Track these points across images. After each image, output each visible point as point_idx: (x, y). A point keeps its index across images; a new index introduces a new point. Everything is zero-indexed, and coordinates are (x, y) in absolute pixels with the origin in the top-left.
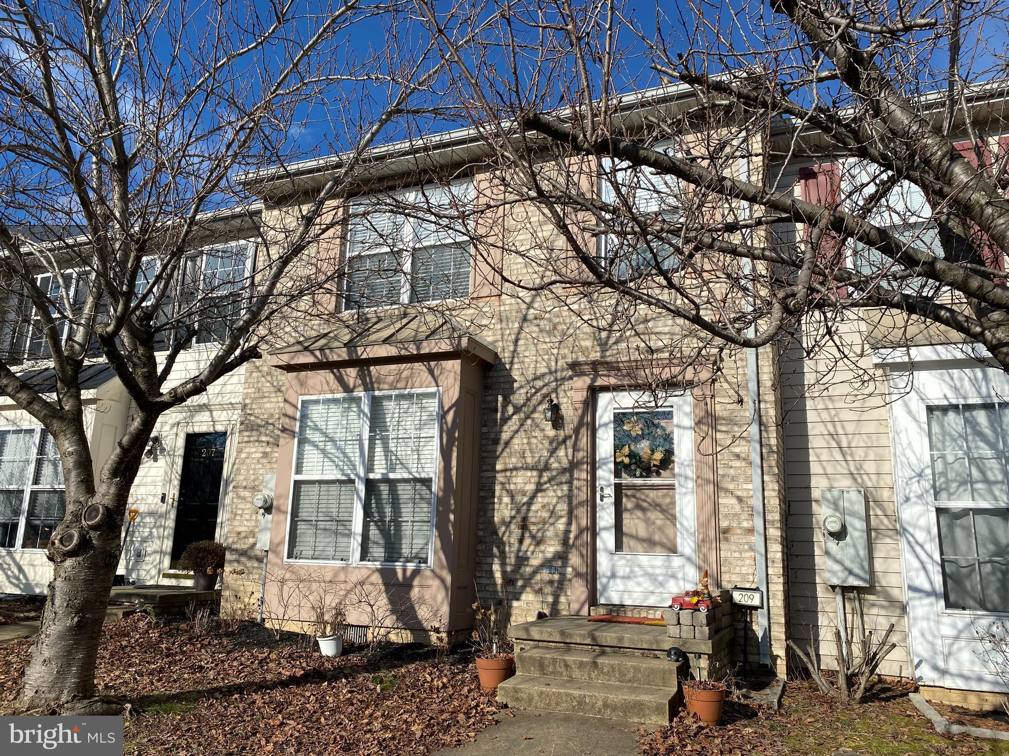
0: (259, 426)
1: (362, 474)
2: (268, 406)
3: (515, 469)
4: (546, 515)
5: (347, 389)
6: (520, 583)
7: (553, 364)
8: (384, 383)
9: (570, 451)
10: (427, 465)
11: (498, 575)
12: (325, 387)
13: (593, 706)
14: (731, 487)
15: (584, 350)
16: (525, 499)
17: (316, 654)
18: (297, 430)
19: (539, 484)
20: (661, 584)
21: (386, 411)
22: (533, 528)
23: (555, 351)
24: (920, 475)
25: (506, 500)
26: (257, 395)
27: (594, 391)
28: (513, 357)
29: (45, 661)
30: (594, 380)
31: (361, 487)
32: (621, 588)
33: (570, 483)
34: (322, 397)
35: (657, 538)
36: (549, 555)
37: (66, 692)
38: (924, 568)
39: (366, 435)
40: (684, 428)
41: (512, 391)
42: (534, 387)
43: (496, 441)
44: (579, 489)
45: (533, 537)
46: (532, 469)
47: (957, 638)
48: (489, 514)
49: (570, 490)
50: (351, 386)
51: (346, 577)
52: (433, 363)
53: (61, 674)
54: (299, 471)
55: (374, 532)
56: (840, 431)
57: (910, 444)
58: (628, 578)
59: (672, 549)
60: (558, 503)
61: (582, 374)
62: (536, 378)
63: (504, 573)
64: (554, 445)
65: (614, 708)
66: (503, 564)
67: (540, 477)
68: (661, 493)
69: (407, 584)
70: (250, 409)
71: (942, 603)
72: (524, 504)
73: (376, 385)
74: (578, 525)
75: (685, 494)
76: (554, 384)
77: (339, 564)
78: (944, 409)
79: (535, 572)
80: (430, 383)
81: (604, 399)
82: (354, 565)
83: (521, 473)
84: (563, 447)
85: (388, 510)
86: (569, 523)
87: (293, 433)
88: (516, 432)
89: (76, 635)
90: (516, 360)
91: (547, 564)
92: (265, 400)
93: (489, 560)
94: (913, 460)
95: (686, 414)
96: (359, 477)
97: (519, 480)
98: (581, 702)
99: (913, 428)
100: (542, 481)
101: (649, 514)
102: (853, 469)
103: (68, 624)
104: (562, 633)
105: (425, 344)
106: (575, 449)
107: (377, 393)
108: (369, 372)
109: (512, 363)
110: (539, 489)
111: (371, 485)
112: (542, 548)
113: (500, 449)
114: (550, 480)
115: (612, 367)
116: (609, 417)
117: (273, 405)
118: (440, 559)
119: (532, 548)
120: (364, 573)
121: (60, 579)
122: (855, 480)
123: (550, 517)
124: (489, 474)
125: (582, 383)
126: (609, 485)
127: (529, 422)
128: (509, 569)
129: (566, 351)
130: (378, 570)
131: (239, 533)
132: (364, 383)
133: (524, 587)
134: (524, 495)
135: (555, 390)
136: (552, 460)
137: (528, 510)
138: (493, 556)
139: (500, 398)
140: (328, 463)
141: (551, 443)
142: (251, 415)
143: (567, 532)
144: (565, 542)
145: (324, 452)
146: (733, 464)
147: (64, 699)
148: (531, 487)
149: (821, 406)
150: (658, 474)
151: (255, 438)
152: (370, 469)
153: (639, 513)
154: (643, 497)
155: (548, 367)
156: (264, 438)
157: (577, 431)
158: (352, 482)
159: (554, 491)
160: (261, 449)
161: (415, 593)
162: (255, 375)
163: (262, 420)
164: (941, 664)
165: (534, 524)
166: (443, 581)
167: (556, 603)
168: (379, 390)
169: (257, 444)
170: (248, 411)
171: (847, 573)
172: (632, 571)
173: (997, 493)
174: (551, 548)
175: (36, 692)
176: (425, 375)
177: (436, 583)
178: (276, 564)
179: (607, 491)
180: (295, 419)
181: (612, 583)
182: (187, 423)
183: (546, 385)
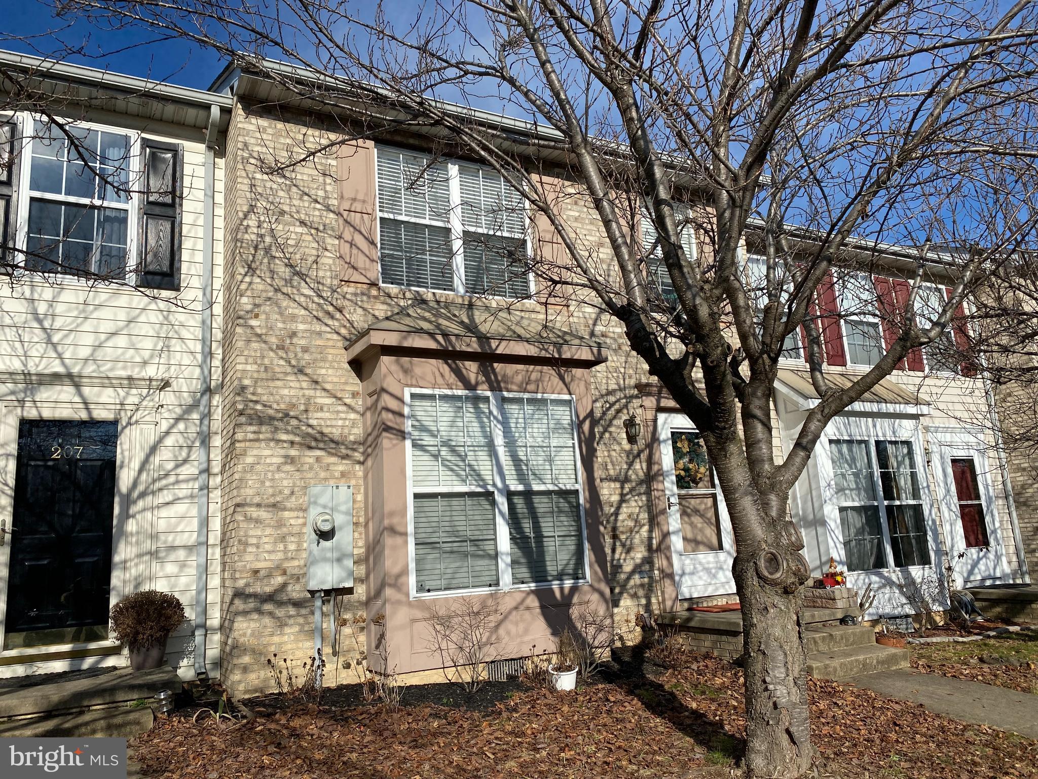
0: (272, 418)
1: (499, 485)
2: (286, 392)
4: (631, 524)
5: (468, 385)
6: (618, 590)
7: (622, 382)
8: (512, 383)
9: (644, 465)
10: (561, 476)
16: (612, 510)
18: (407, 429)
19: (622, 495)
20: (714, 576)
21: (509, 415)
22: (623, 537)
23: (623, 370)
24: (829, 485)
26: (264, 375)
27: (657, 411)
30: (658, 401)
31: (503, 502)
32: (689, 583)
33: (648, 493)
34: (437, 392)
35: (699, 538)
36: (638, 561)
38: (836, 547)
42: (607, 402)
45: (623, 545)
46: (616, 480)
49: (649, 500)
50: (473, 381)
51: (496, 603)
52: (563, 370)
58: (693, 573)
60: (639, 512)
61: (649, 394)
62: (610, 393)
64: (631, 458)
67: (622, 488)
68: (698, 501)
70: (253, 394)
71: (847, 567)
72: (612, 515)
73: (502, 385)
76: (624, 401)
77: (486, 591)
79: (628, 579)
80: (562, 389)
81: (662, 418)
82: (506, 589)
84: (638, 460)
86: (651, 531)
87: (401, 433)
91: (637, 569)
92: (279, 383)
94: (826, 476)
96: (499, 490)
97: (607, 491)
99: (824, 455)
100: (625, 492)
101: (693, 519)
107: (506, 394)
108: (493, 370)
110: (623, 500)
111: (510, 498)
112: (632, 554)
114: (632, 490)
116: (666, 434)
118: (596, 573)
119: (623, 555)
120: (519, 597)
123: (635, 526)
125: (650, 402)
126: (673, 495)
127: (607, 435)
129: (631, 371)
130: (532, 592)
131: (256, 572)
132: (488, 380)
133: (621, 593)
134: (612, 506)
135: (626, 406)
136: (630, 472)
137: (616, 520)
141: (628, 456)
142: (256, 402)
143: (650, 539)
144: (649, 548)
148: (615, 498)
151: (269, 436)
154: (687, 504)
155: (618, 384)
156: (284, 437)
158: (490, 495)
159: (636, 501)
160: (282, 452)
161: (575, 612)
162: (255, 345)
163: (277, 411)
165: (623, 533)
166: (602, 594)
167: (649, 604)
168: (508, 391)
169: (272, 444)
170: (250, 397)
172: (695, 568)
174: (639, 554)
176: (556, 380)
177: (595, 597)
178: (399, 602)
179: (672, 500)
180: (401, 415)
181: (683, 579)
182: (22, 402)
183: (618, 401)
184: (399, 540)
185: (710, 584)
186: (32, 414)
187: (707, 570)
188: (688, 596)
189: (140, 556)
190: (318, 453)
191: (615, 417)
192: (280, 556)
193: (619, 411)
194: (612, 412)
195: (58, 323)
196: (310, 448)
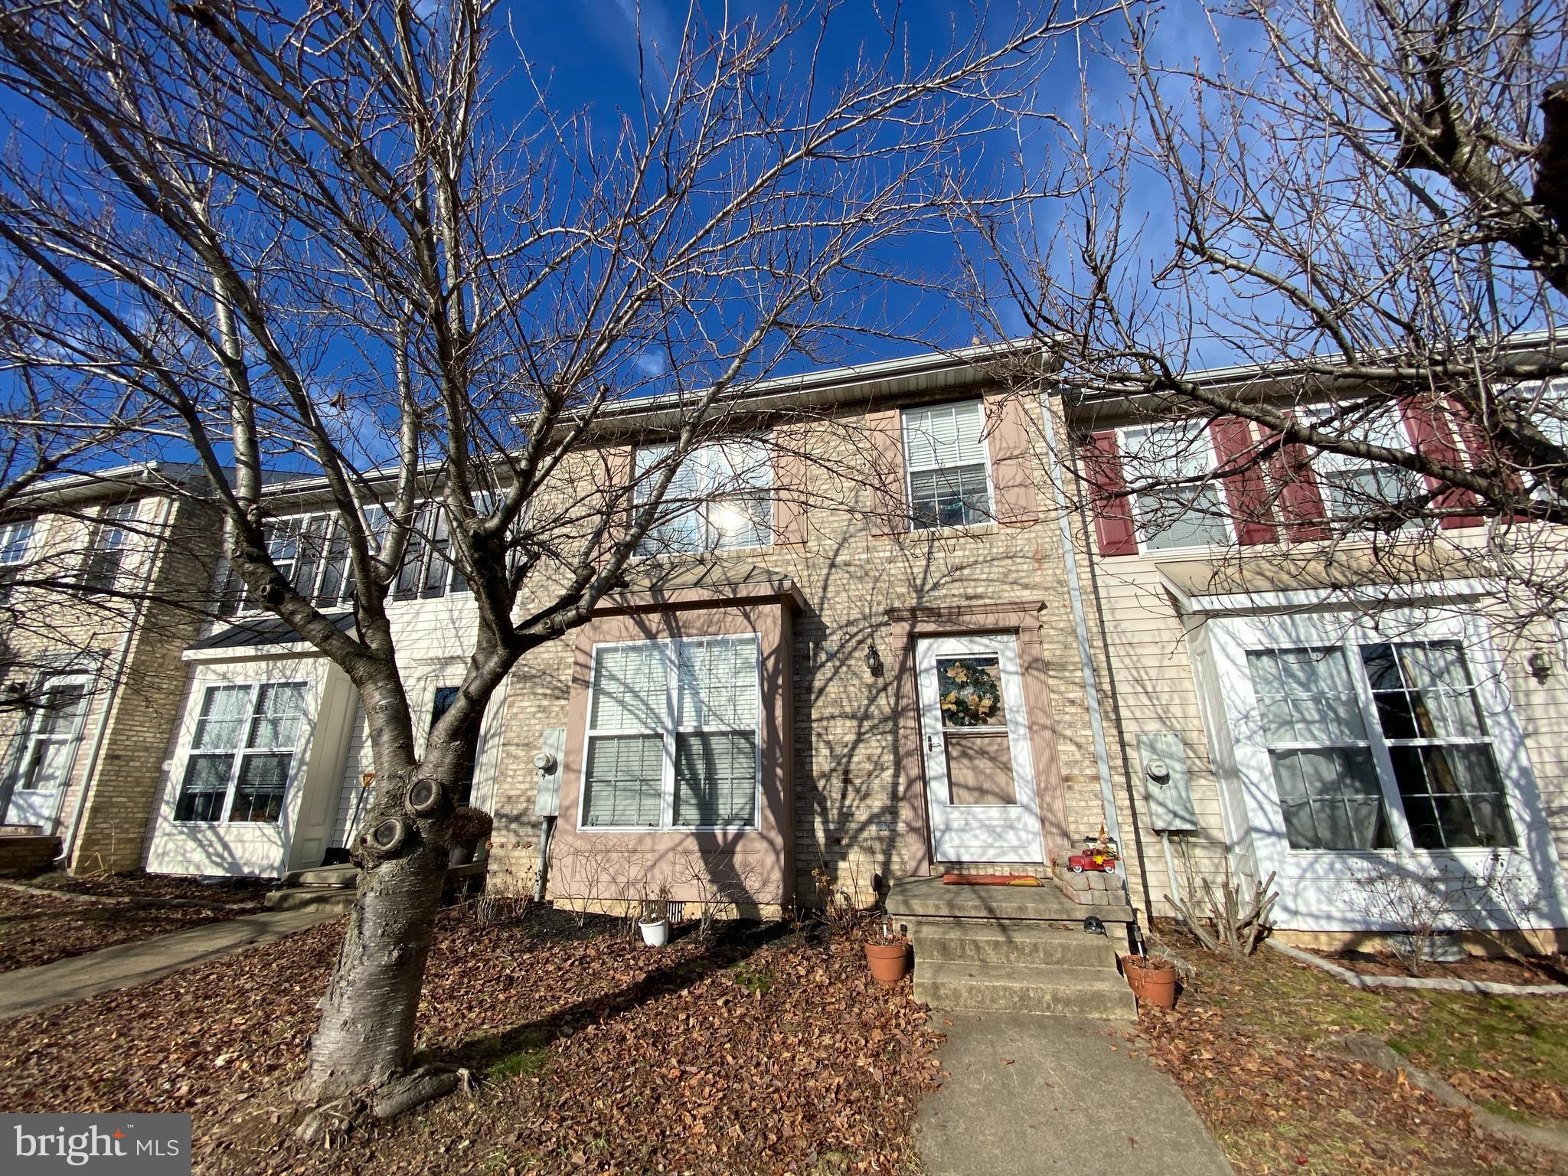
0: (534, 676)
1: (670, 727)
2: (546, 656)
3: (833, 717)
4: (869, 767)
5: (651, 636)
6: (844, 842)
7: (867, 610)
8: (693, 628)
9: (892, 701)
11: (820, 835)
12: (624, 633)
13: (1039, 1001)
14: (1068, 733)
15: (899, 596)
16: (846, 750)
17: (639, 944)
18: (592, 680)
19: (859, 734)
21: (696, 659)
22: (857, 781)
23: (868, 598)
24: (1246, 717)
25: (825, 752)
27: (913, 638)
28: (822, 604)
29: (345, 1023)
30: (913, 626)
31: (671, 743)
33: (894, 732)
34: (621, 644)
35: (987, 786)
36: (876, 810)
37: (377, 1067)
38: (1262, 808)
39: (674, 684)
40: (1010, 673)
41: (825, 637)
42: (847, 633)
43: (809, 690)
44: (906, 737)
45: (858, 791)
46: (853, 717)
47: (1302, 878)
48: (807, 767)
49: (896, 741)
50: (654, 631)
51: (654, 843)
52: (748, 608)
53: (371, 1041)
54: (593, 726)
55: (685, 790)
56: (1145, 677)
57: (1232, 686)
58: (963, 830)
59: (1009, 800)
60: (882, 753)
61: (901, 619)
62: (849, 623)
63: (826, 831)
64: (874, 691)
65: (1067, 1002)
66: (825, 822)
67: (860, 726)
68: (986, 741)
69: (729, 849)
71: (1286, 843)
72: (844, 756)
73: (683, 631)
74: (907, 775)
75: (1017, 740)
76: (869, 630)
77: (644, 829)
78: (1258, 654)
79: (861, 829)
80: (746, 628)
81: (923, 645)
82: (666, 831)
83: (839, 722)
84: (883, 695)
85: (700, 767)
86: (896, 776)
87: (586, 684)
88: (831, 679)
89: (394, 977)
90: (826, 606)
91: (874, 819)
93: (809, 818)
94: (1238, 703)
95: (1011, 659)
96: (667, 731)
97: (839, 731)
98: (1024, 996)
99: (1233, 670)
100: (863, 730)
101: (977, 762)
102: (1160, 712)
103: (385, 960)
104: (951, 905)
105: (742, 586)
106: (898, 696)
107: (685, 639)
108: (675, 618)
109: (821, 609)
110: (859, 740)
111: (681, 739)
112: (868, 801)
113: (813, 697)
114: (872, 728)
115: (934, 613)
116: (930, 663)
117: (551, 655)
118: (769, 821)
119: (856, 803)
121: (372, 894)
122: (1164, 723)
123: (875, 769)
124: (805, 725)
125: (902, 628)
126: (936, 734)
127: (844, 669)
128: (832, 827)
129: (880, 597)
130: (693, 835)
131: (510, 798)
132: (670, 628)
133: (849, 846)
134: (844, 746)
135: (871, 635)
136: (872, 708)
137: (849, 762)
138: (813, 812)
139: (811, 645)
140: (627, 716)
141: (870, 691)
143: (895, 785)
144: (894, 796)
145: (621, 703)
146: (1068, 710)
147: (374, 1081)
148: (851, 738)
149: (1122, 653)
150: (985, 722)
152: (678, 722)
153: (966, 762)
154: (970, 746)
155: (862, 613)
156: (540, 691)
157: (899, 678)
158: (661, 736)
159: (878, 740)
160: (538, 703)
161: (738, 859)
164: (1291, 905)
165: (857, 776)
166: (771, 843)
167: (888, 862)
168: (689, 636)
171: (1171, 816)
172: (967, 824)
173: (1316, 732)
174: (878, 802)
175: (332, 1074)
176: (741, 619)
177: (763, 845)
178: (566, 832)
179: (935, 740)
180: (589, 668)
181: (947, 837)
182: (437, 676)
183: (861, 631)
184: (572, 776)
185: (991, 846)
186: (441, 685)
187: (990, 829)
188: (953, 859)
189: (486, 780)
190: (563, 702)
191: (855, 649)
192: (527, 786)
193: (860, 642)
194: (853, 642)
195: (464, 622)
196: (558, 698)
